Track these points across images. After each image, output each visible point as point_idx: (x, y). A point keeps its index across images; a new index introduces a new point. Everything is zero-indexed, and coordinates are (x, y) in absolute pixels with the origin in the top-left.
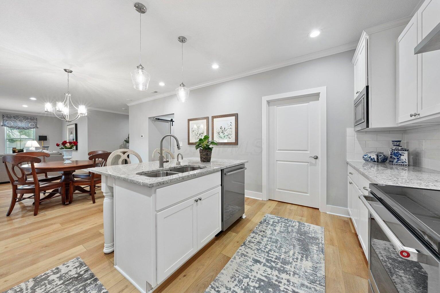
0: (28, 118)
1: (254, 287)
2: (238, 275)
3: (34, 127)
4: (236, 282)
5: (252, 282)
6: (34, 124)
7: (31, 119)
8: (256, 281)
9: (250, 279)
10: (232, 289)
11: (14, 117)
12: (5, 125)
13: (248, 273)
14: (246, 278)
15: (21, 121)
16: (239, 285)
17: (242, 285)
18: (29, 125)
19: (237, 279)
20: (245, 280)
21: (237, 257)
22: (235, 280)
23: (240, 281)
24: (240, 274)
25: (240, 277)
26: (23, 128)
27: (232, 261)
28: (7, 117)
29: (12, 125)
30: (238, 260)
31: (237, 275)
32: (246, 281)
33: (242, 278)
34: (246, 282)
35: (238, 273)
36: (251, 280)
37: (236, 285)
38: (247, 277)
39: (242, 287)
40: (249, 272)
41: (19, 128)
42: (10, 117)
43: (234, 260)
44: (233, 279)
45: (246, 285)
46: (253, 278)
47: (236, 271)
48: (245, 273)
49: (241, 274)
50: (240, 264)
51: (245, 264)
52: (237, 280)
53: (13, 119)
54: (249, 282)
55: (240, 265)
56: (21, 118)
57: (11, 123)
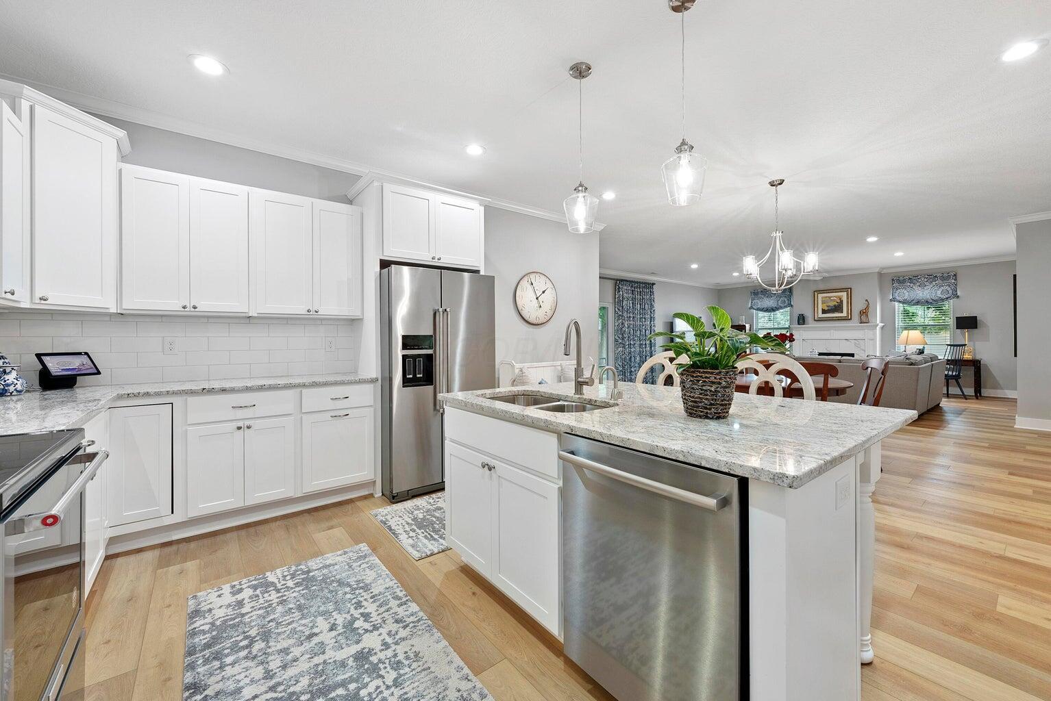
0: (936, 277)
1: (366, 686)
2: (412, 667)
3: (949, 295)
4: (401, 657)
5: (378, 687)
6: (949, 289)
7: (943, 278)
8: (374, 696)
9: (388, 687)
10: (394, 647)
11: (910, 279)
12: (894, 300)
13: (404, 691)
14: (395, 680)
15: (922, 286)
16: (393, 659)
17: (387, 665)
18: (939, 292)
19: (406, 662)
20: (393, 675)
21: (465, 686)
22: (407, 658)
23: (397, 665)
24: (414, 672)
25: (407, 670)
26: (927, 302)
27: (459, 669)
28: (899, 282)
29: (906, 298)
30: (453, 683)
31: (414, 665)
32: (390, 676)
33: (402, 672)
34: (386, 675)
35: (419, 669)
36: (383, 688)
37: (395, 655)
38: (396, 683)
39: (384, 663)
40: (406, 693)
41: (918, 302)
42: (903, 282)
43: (459, 675)
44: (412, 655)
45: (382, 672)
46: (385, 695)
47: (425, 666)
48: (408, 683)
49: (411, 673)
50: (440, 685)
51: (433, 695)
52: (404, 661)
53: (909, 284)
54: (383, 682)
55: (436, 681)
56: (923, 279)
57: (905, 292)
